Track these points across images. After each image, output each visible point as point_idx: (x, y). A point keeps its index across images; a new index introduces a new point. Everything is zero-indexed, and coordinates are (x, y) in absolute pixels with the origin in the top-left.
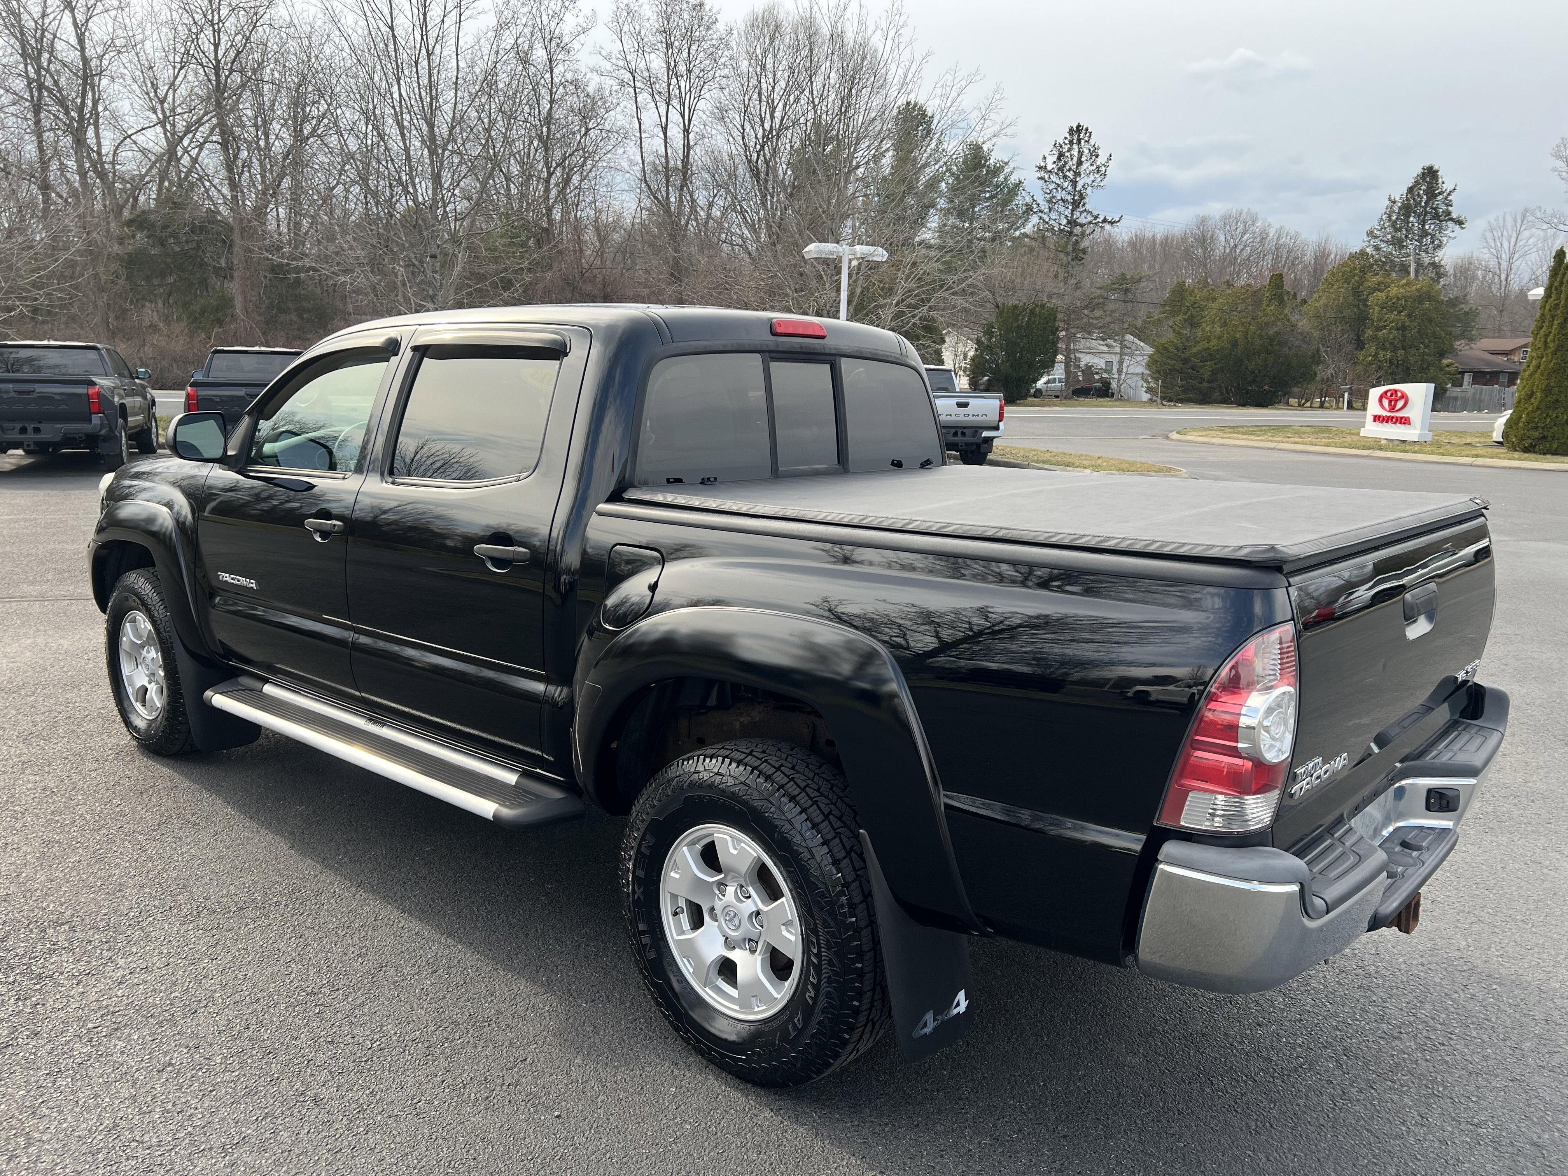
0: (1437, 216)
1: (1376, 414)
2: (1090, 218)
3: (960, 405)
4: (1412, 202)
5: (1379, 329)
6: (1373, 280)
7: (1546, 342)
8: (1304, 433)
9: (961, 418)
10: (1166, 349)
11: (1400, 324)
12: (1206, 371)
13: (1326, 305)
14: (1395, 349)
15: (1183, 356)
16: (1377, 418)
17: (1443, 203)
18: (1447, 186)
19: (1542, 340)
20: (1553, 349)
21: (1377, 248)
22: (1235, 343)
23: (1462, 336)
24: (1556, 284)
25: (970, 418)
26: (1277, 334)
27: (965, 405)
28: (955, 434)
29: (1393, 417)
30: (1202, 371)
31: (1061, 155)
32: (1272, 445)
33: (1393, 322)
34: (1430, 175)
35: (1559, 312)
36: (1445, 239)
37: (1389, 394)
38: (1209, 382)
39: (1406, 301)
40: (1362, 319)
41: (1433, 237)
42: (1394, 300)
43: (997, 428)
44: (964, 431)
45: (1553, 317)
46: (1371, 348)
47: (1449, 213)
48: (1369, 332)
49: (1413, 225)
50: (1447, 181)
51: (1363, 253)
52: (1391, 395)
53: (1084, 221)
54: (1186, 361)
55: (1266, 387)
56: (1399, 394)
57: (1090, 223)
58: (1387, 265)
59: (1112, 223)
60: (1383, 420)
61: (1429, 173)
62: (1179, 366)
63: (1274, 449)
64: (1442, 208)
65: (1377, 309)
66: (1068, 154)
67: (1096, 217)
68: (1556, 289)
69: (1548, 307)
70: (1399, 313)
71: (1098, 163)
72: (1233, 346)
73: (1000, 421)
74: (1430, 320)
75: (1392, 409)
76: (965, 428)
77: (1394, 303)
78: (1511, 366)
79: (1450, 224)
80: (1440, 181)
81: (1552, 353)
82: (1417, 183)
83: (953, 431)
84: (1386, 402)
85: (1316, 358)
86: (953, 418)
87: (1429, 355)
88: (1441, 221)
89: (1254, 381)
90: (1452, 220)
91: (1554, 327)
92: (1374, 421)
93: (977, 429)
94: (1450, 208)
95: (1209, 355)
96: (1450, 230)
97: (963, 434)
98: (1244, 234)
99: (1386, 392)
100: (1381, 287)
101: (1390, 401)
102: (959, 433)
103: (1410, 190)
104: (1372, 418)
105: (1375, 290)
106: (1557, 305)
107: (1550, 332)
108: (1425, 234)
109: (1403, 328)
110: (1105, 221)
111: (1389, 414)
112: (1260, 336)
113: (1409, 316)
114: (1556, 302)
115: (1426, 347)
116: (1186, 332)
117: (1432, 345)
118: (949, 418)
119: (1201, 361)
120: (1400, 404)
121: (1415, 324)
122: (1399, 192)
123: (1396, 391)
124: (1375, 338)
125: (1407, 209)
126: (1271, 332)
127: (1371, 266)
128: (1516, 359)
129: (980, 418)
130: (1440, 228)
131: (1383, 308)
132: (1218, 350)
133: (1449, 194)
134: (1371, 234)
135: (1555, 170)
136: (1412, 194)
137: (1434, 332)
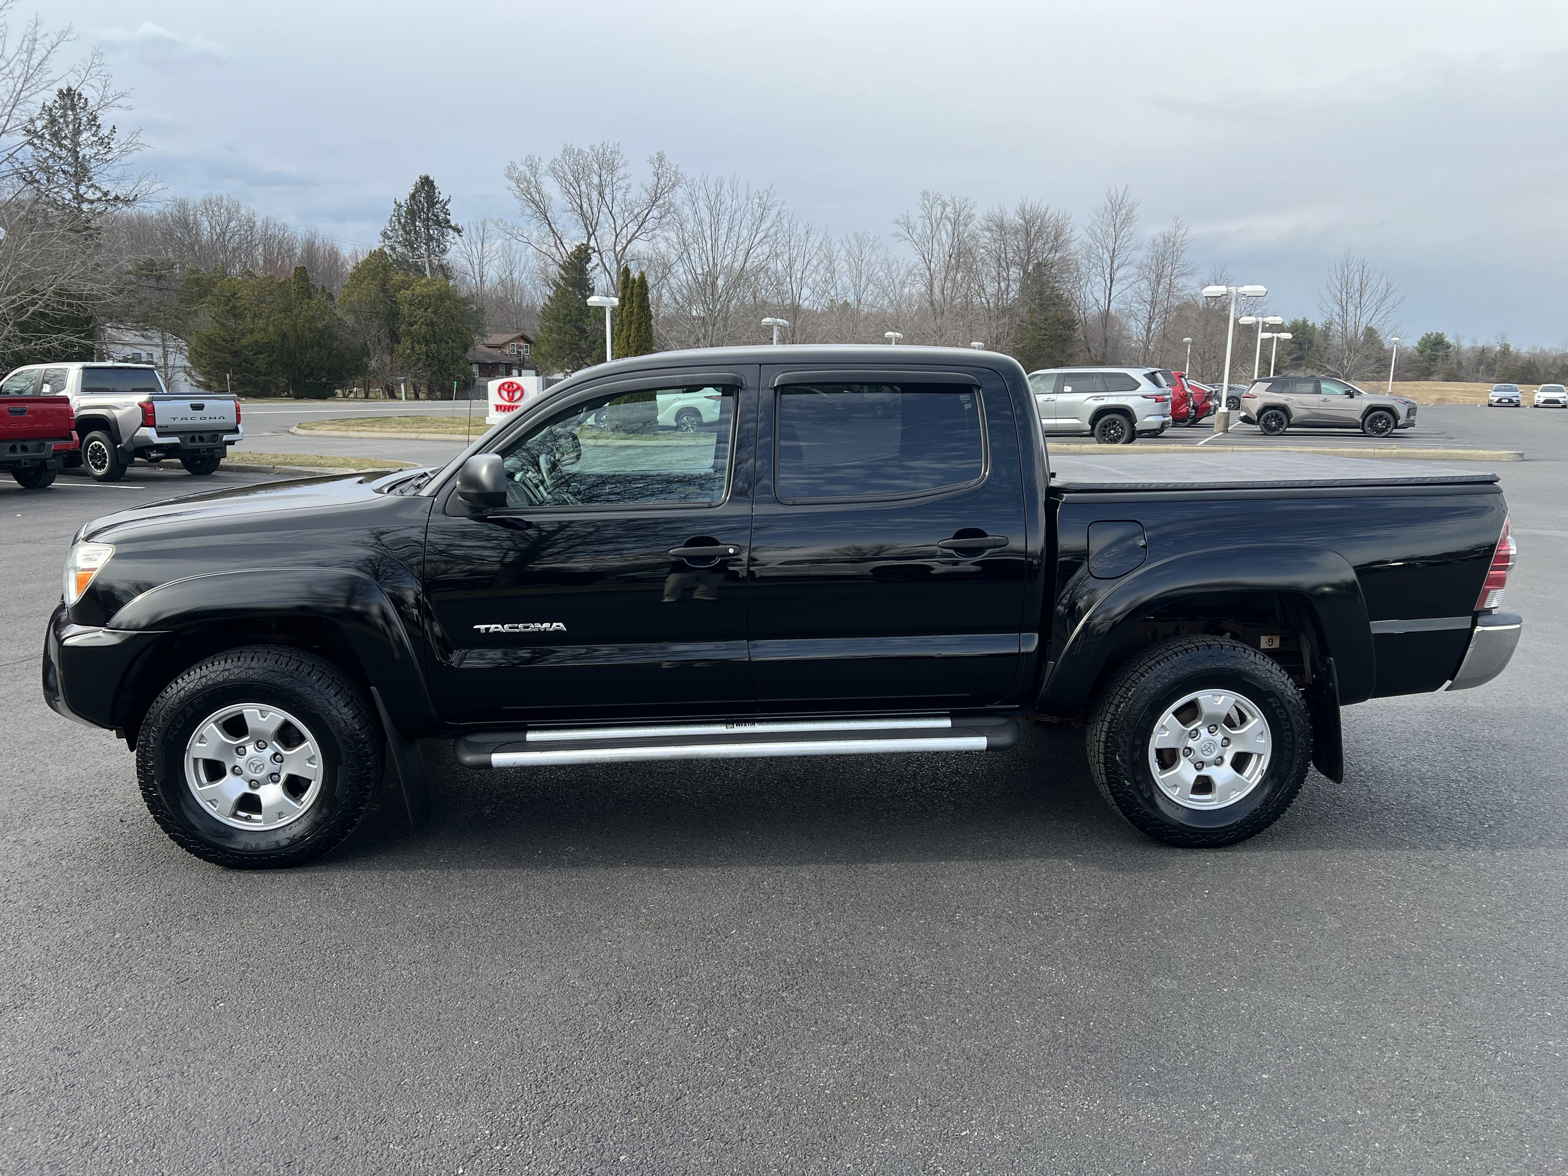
0: (438, 222)
1: (497, 404)
2: (99, 194)
3: (195, 407)
4: (415, 207)
5: (411, 324)
6: (398, 278)
7: (628, 343)
8: (406, 423)
9: (198, 421)
10: (212, 341)
11: (428, 321)
12: (261, 362)
13: (360, 301)
14: (427, 343)
15: (234, 349)
16: (498, 408)
17: (442, 211)
18: (443, 197)
19: (625, 340)
20: (635, 348)
21: (393, 249)
22: (284, 336)
23: (476, 331)
24: (628, 295)
25: (207, 421)
26: (326, 327)
27: (200, 407)
28: (193, 439)
29: (513, 407)
30: (256, 364)
31: (53, 121)
32: (414, 436)
33: (422, 317)
34: (427, 183)
35: (634, 318)
36: (448, 244)
37: (506, 386)
38: (265, 375)
39: (430, 299)
40: (394, 315)
41: (438, 241)
42: (420, 298)
43: (236, 431)
44: (202, 435)
45: (630, 322)
46: (406, 342)
47: (448, 221)
48: (404, 327)
49: (420, 230)
50: (443, 191)
51: (381, 252)
52: (509, 387)
53: (93, 197)
54: (235, 354)
55: (324, 380)
56: (515, 386)
57: (99, 199)
58: (402, 263)
59: (127, 202)
60: (505, 408)
61: (426, 182)
62: (229, 359)
63: (416, 439)
64: (442, 216)
65: (406, 306)
66: (61, 120)
67: (106, 194)
68: (629, 299)
69: (624, 315)
70: (426, 309)
71: (100, 135)
72: (282, 338)
73: (238, 423)
74: (453, 318)
75: (511, 399)
76: (201, 432)
77: (420, 301)
78: (505, 358)
79: (450, 230)
80: (437, 191)
81: (634, 351)
82: (417, 191)
83: (190, 435)
84: (505, 394)
85: (365, 352)
86: (189, 422)
87: (457, 349)
88: (442, 228)
89: (311, 374)
90: (451, 227)
91: (632, 330)
92: (497, 410)
93: (215, 434)
94: (448, 217)
95: (258, 348)
96: (451, 236)
97: (201, 439)
98: (229, 222)
99: (503, 385)
100: (405, 285)
101: (508, 393)
102: (197, 439)
103: (413, 197)
104: (495, 407)
105: (400, 288)
106: (632, 312)
107: (630, 335)
108: (430, 238)
109: (432, 324)
110: (117, 198)
111: (508, 404)
112: (310, 329)
113: (435, 313)
114: (630, 310)
115: (454, 341)
116: (232, 323)
117: (458, 339)
118: (184, 422)
119: (254, 355)
120: (517, 395)
121: (442, 321)
122: (404, 197)
123: (512, 383)
124: (408, 333)
125: (412, 214)
126: (320, 326)
127: (391, 265)
128: (507, 352)
129: (217, 421)
130: (443, 233)
131: (411, 305)
132: (268, 343)
133: (445, 204)
134: (385, 235)
135: (509, 188)
136: (414, 200)
137: (458, 329)
